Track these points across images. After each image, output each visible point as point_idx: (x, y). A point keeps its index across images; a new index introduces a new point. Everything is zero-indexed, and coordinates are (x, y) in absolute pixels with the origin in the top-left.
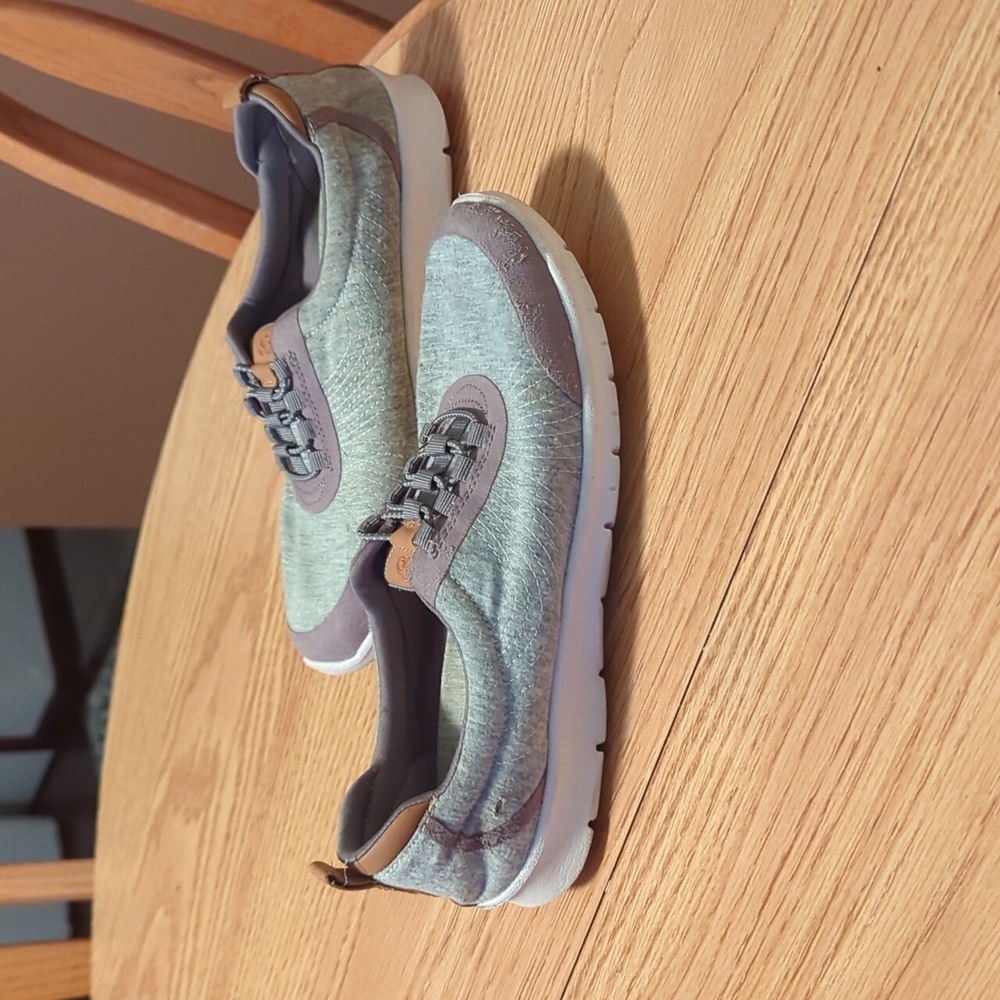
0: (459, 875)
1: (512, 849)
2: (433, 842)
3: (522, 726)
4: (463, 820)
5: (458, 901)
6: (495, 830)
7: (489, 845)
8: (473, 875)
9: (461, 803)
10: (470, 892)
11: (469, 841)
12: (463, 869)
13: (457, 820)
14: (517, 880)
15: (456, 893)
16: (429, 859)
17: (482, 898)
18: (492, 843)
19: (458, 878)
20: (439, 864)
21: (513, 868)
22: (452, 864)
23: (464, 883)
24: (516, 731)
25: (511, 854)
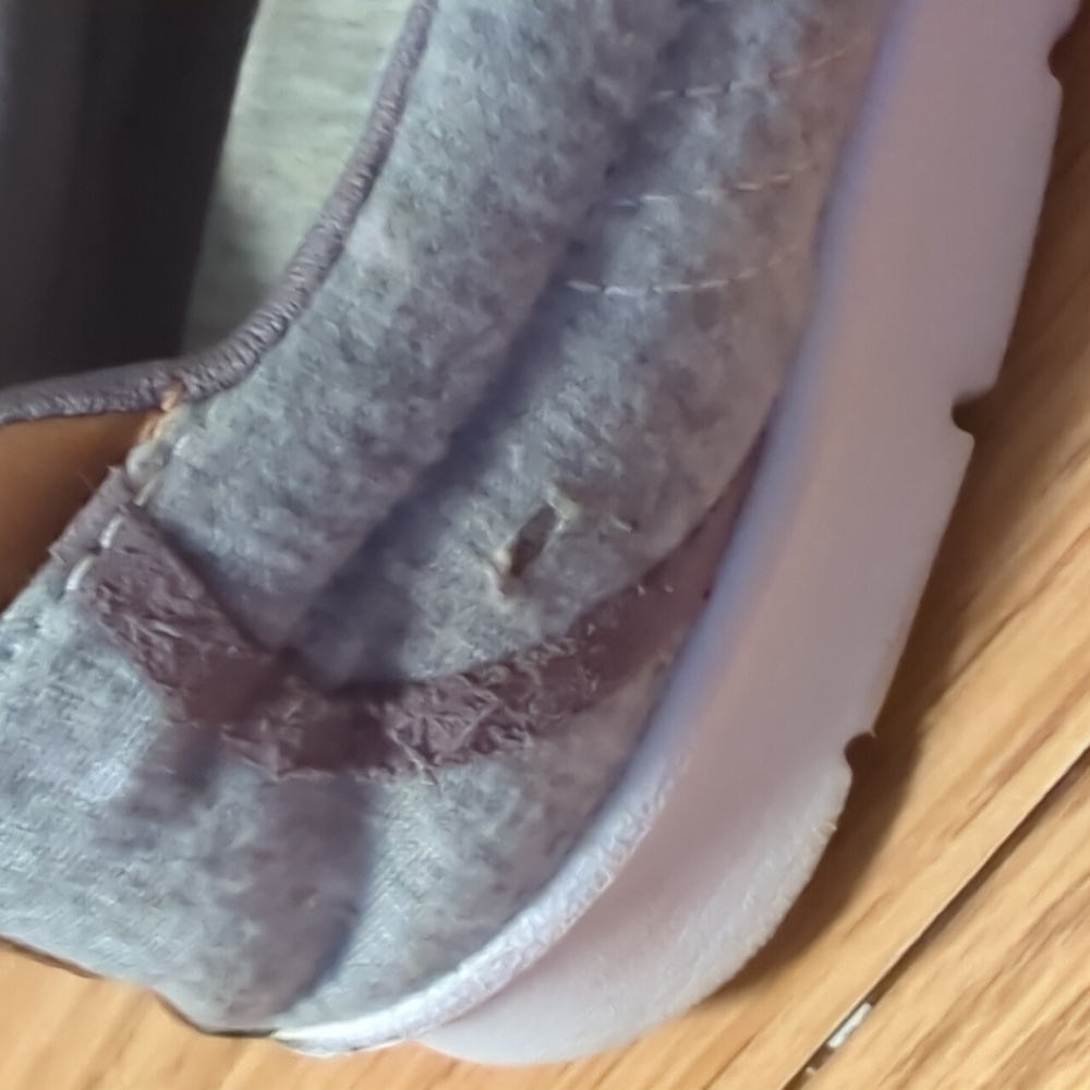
0: (235, 887)
1: (529, 794)
2: (126, 673)
3: (757, 96)
4: (318, 578)
5: (198, 1009)
6: (470, 676)
7: (426, 753)
8: (299, 896)
9: (333, 465)
10: (265, 977)
11: (324, 708)
12: (259, 857)
13: (289, 562)
14: (496, 948)
15: (197, 974)
16: (81, 769)
17: (306, 1008)
18: (441, 743)
19: (224, 901)
20: (136, 808)
21: (499, 888)
22: (207, 819)
23: (251, 930)
24: (722, 112)
25: (516, 818)
